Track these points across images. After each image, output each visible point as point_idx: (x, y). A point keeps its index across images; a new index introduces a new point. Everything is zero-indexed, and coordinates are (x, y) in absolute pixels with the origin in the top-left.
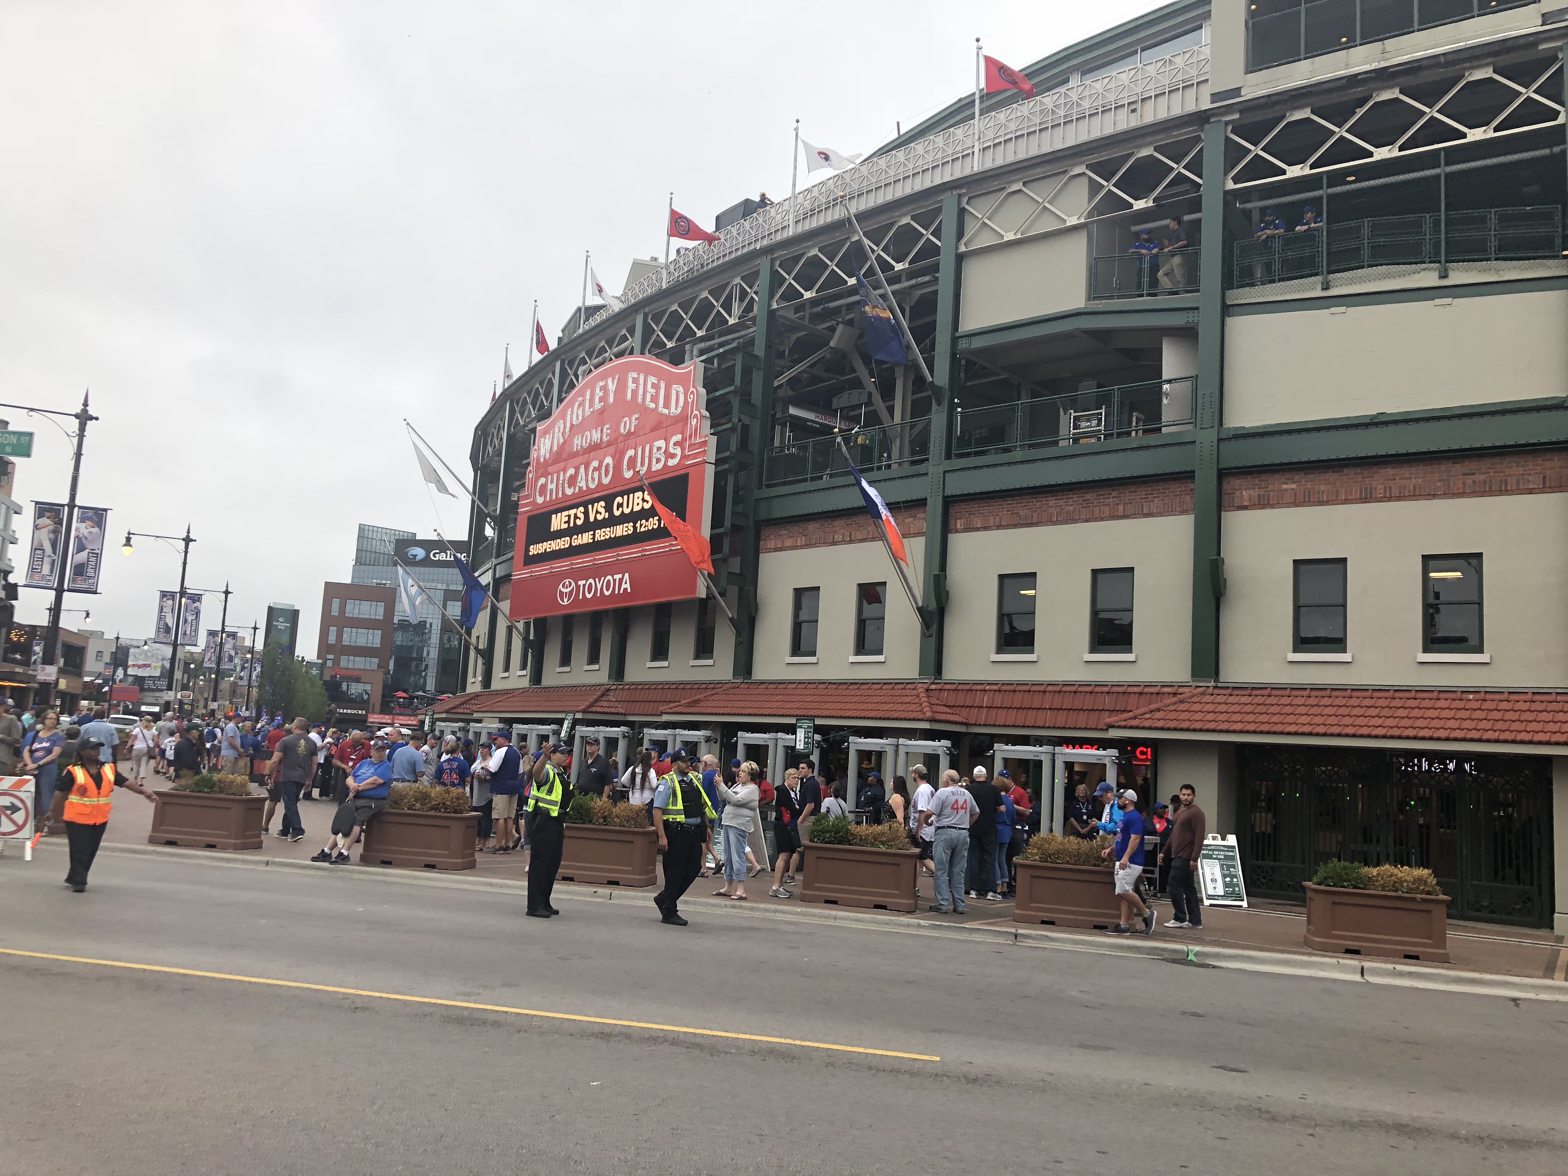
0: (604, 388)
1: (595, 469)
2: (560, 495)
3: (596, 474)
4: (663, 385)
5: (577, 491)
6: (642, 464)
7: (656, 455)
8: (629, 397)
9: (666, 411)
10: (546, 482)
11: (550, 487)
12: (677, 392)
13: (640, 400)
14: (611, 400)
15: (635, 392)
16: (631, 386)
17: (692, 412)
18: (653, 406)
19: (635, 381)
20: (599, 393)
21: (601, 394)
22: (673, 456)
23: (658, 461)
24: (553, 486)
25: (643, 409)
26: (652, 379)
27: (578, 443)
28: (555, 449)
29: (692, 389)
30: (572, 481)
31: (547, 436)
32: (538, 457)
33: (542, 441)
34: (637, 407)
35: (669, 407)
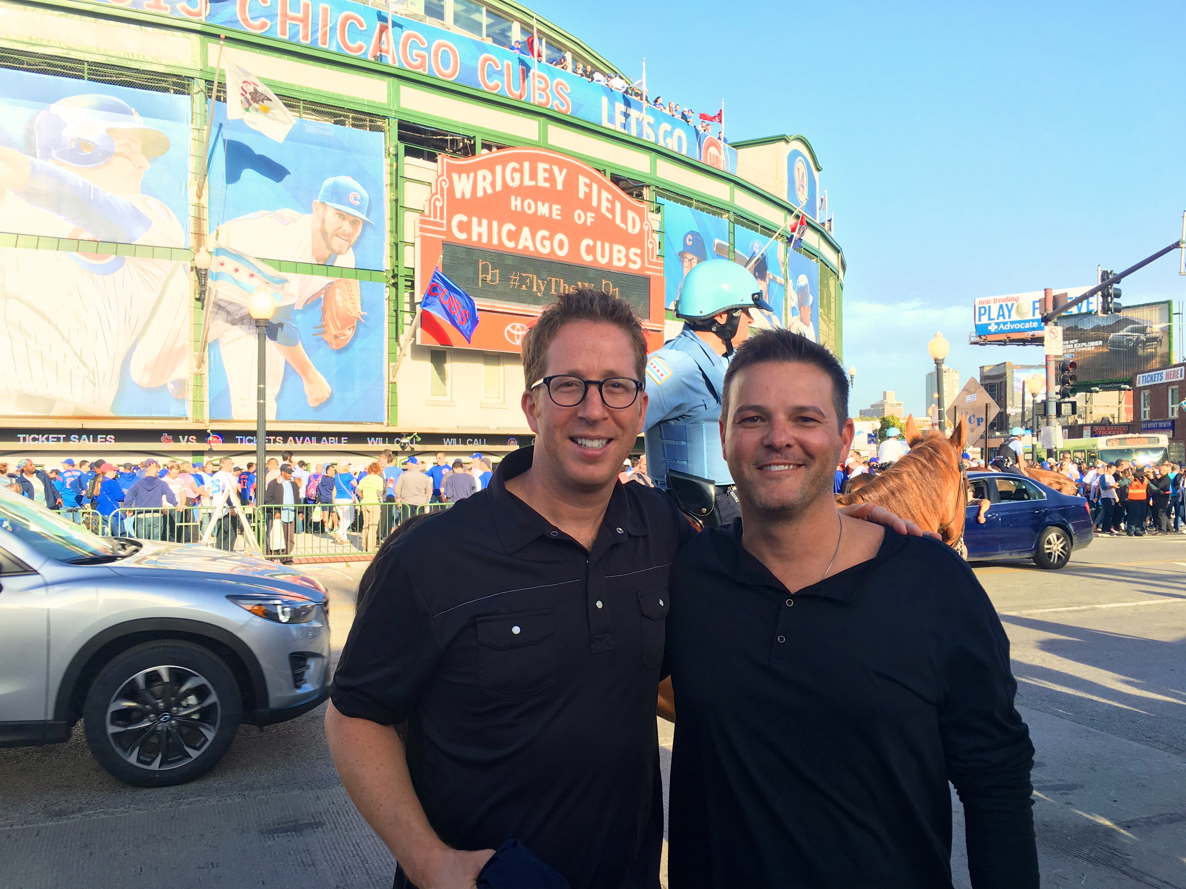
1: (544, 237)
2: (495, 241)
3: (548, 244)
4: (618, 205)
5: (520, 247)
7: (615, 255)
8: (581, 195)
9: (623, 226)
10: (469, 222)
13: (595, 203)
14: (560, 187)
15: (589, 196)
16: (581, 187)
17: (648, 238)
18: (610, 216)
19: (589, 186)
21: (547, 175)
22: (634, 262)
23: (619, 260)
24: (484, 230)
27: (515, 203)
28: (480, 193)
29: (646, 222)
30: (514, 236)
31: (464, 176)
32: (451, 190)
33: (455, 176)
34: (592, 208)
35: (626, 224)
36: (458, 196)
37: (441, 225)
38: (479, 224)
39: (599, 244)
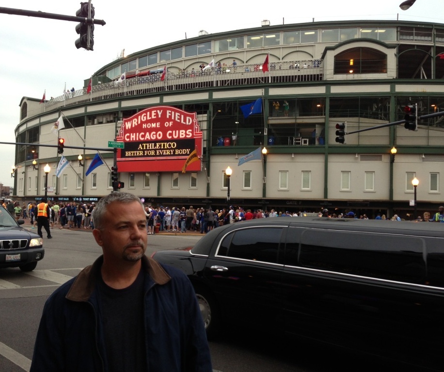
0: (157, 113)
1: (154, 134)
2: (137, 139)
3: (155, 136)
4: (182, 116)
5: (146, 139)
6: (176, 135)
7: (181, 134)
9: (184, 123)
10: (130, 135)
11: (132, 137)
12: (189, 120)
13: (173, 118)
15: (170, 117)
16: (168, 115)
17: (195, 125)
18: (179, 121)
20: (153, 114)
22: (189, 135)
25: (174, 121)
26: (177, 114)
27: (144, 126)
28: (133, 126)
29: (194, 119)
30: (143, 136)
31: (129, 122)
32: (125, 127)
33: (126, 123)
34: (172, 120)
35: (186, 122)
36: (127, 128)
37: (122, 138)
38: (133, 135)
39: (174, 132)
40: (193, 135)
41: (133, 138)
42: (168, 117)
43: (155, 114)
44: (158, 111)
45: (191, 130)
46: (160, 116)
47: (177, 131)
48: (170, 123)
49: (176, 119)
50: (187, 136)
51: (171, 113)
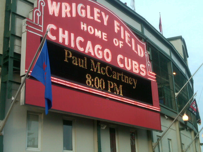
0: (101, 15)
1: (99, 49)
3: (101, 52)
4: (133, 41)
7: (134, 66)
10: (57, 31)
12: (140, 50)
13: (122, 37)
16: (116, 27)
17: (147, 61)
18: (130, 45)
20: (96, 13)
23: (136, 69)
25: (124, 41)
26: (127, 33)
27: (83, 26)
28: (63, 15)
29: (146, 52)
31: (54, 3)
32: (46, 8)
34: (121, 40)
35: (137, 51)
36: (51, 13)
38: (64, 33)
39: (126, 59)
40: (147, 75)
41: (64, 39)
42: (116, 31)
43: (99, 15)
44: (103, 14)
45: (144, 66)
46: (105, 23)
47: (130, 60)
48: (121, 42)
49: (127, 41)
50: (141, 73)
51: (120, 28)
